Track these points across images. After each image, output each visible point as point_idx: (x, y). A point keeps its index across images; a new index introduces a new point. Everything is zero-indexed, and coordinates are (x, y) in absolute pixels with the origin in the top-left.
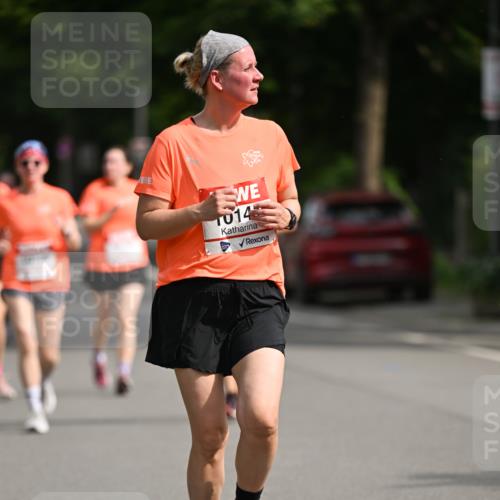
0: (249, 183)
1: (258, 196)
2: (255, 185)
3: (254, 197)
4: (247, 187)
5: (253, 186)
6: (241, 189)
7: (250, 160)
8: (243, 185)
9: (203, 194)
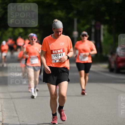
0: (61, 49)
1: (62, 52)
2: (62, 49)
3: (61, 52)
4: (60, 50)
5: (61, 50)
6: (59, 50)
7: (61, 44)
8: (59, 49)
9: (52, 51)
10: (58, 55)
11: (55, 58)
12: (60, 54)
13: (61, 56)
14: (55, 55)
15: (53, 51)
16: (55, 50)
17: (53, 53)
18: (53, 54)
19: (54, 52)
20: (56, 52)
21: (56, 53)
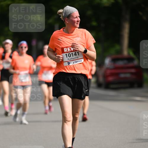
9: (63, 49)
10: (72, 54)
11: (68, 59)
12: (75, 53)
13: (76, 55)
14: (67, 54)
15: (65, 49)
16: (67, 47)
17: (65, 51)
18: (65, 53)
19: (67, 49)
20: (69, 49)
21: (69, 51)
